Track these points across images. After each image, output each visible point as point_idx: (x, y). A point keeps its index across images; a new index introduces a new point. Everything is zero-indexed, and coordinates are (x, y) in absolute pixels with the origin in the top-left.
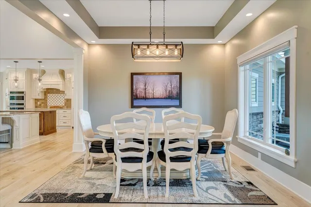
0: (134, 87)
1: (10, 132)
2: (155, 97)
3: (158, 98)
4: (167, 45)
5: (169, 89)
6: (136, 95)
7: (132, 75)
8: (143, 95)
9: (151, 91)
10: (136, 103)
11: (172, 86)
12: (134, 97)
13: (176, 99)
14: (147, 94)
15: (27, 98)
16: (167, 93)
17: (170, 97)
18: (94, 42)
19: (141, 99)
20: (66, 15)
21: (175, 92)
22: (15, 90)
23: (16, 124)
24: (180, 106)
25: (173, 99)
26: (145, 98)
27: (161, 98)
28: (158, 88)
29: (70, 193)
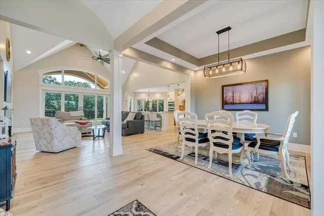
0: (224, 96)
1: (160, 121)
2: (241, 102)
3: (245, 103)
4: (231, 63)
5: (255, 95)
6: (226, 102)
7: (223, 87)
8: (231, 101)
9: (238, 98)
10: (226, 107)
11: (258, 93)
12: (224, 103)
13: (262, 103)
14: (234, 100)
15: (175, 105)
16: (253, 99)
17: (256, 102)
18: (197, 69)
19: (230, 104)
20: (173, 60)
21: (261, 98)
22: (170, 101)
23: (163, 118)
24: (267, 109)
25: (259, 103)
26: (233, 103)
27: (247, 103)
28: (245, 95)
29: (164, 151)
